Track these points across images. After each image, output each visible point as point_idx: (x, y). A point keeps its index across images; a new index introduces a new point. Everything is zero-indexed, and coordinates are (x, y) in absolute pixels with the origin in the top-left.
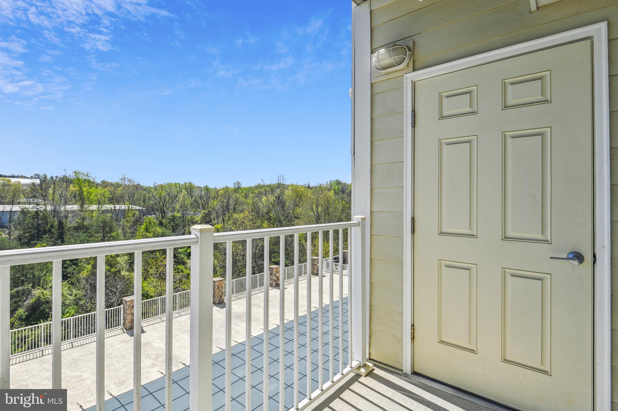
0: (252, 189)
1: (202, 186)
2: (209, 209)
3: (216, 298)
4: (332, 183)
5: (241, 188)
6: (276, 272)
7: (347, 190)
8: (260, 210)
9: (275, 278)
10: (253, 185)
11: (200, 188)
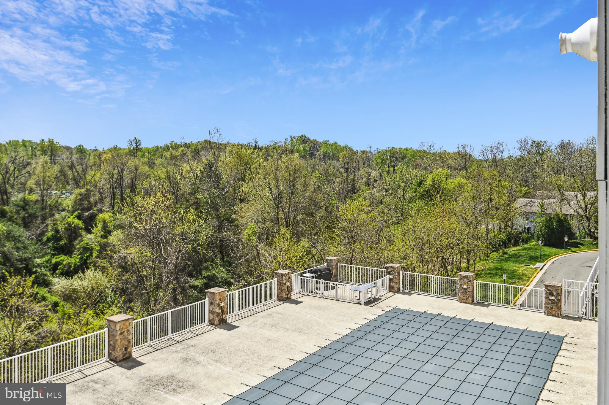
0: (160, 150)
1: (73, 146)
2: (88, 187)
3: (118, 351)
4: (295, 140)
5: (140, 150)
6: (220, 299)
7: (318, 151)
8: (180, 189)
9: (218, 310)
10: (161, 144)
11: (68, 148)
